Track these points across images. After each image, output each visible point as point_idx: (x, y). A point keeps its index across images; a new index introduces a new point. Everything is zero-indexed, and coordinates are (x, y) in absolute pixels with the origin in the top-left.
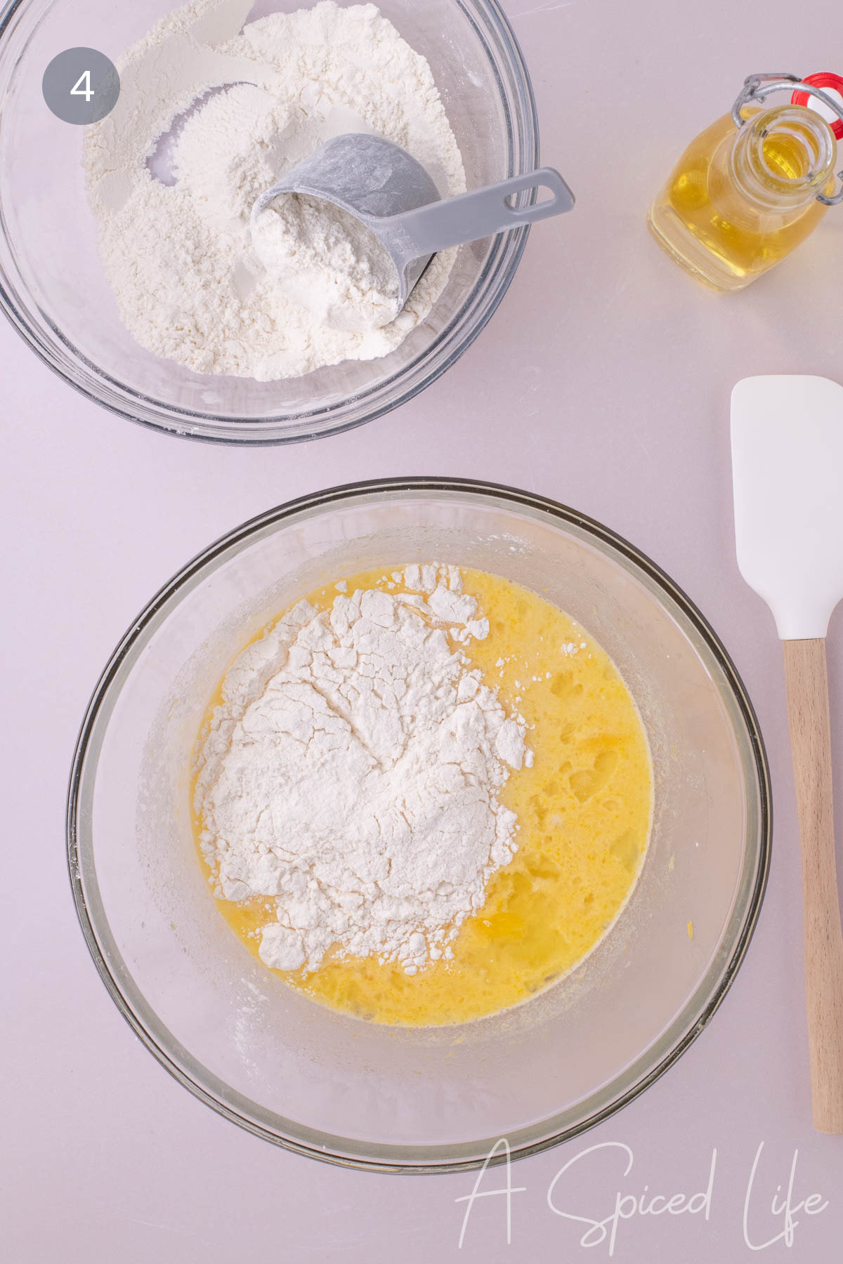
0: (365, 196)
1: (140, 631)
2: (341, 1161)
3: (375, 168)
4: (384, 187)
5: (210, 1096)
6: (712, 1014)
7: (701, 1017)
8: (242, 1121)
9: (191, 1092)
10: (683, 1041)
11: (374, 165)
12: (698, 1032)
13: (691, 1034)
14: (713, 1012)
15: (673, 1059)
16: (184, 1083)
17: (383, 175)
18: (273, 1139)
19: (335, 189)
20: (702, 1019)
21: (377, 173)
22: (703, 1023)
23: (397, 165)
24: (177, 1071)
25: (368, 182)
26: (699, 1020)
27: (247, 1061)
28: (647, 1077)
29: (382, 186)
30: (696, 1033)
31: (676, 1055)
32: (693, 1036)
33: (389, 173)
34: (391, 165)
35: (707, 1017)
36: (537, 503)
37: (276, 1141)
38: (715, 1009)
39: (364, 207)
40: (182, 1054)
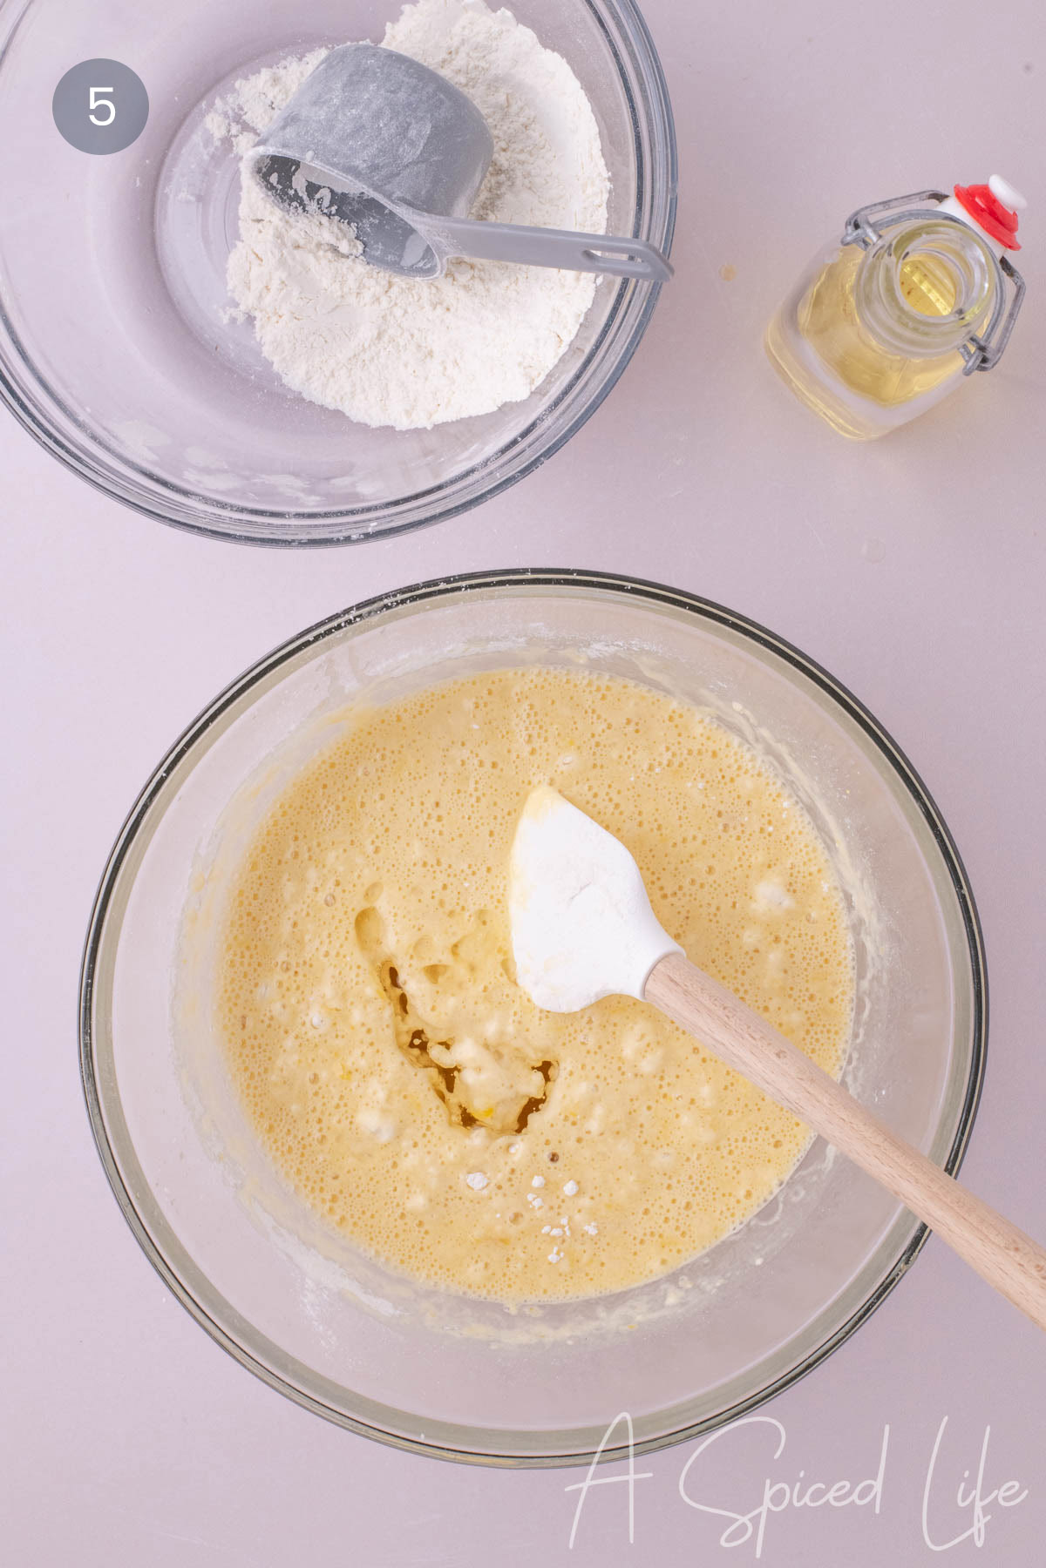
0: (398, 174)
1: (166, 778)
2: (444, 1453)
3: (409, 124)
4: (421, 154)
5: (274, 1375)
6: (917, 1250)
7: (904, 1254)
8: (317, 1406)
9: (249, 1370)
10: (881, 1286)
11: (408, 120)
12: (901, 1274)
13: (891, 1277)
14: (919, 1247)
15: (868, 1310)
16: (240, 1359)
17: (419, 134)
18: (356, 1428)
19: (360, 168)
20: (904, 1258)
21: (412, 133)
22: (907, 1262)
23: (437, 114)
24: (230, 1343)
25: (401, 149)
26: (900, 1259)
27: (321, 1328)
28: (837, 1333)
29: (418, 152)
30: (898, 1275)
31: (872, 1305)
32: (893, 1280)
33: (427, 130)
34: (429, 116)
35: (912, 1254)
36: (673, 598)
37: (361, 1430)
38: (921, 1244)
39: (398, 194)
40: (236, 1321)
